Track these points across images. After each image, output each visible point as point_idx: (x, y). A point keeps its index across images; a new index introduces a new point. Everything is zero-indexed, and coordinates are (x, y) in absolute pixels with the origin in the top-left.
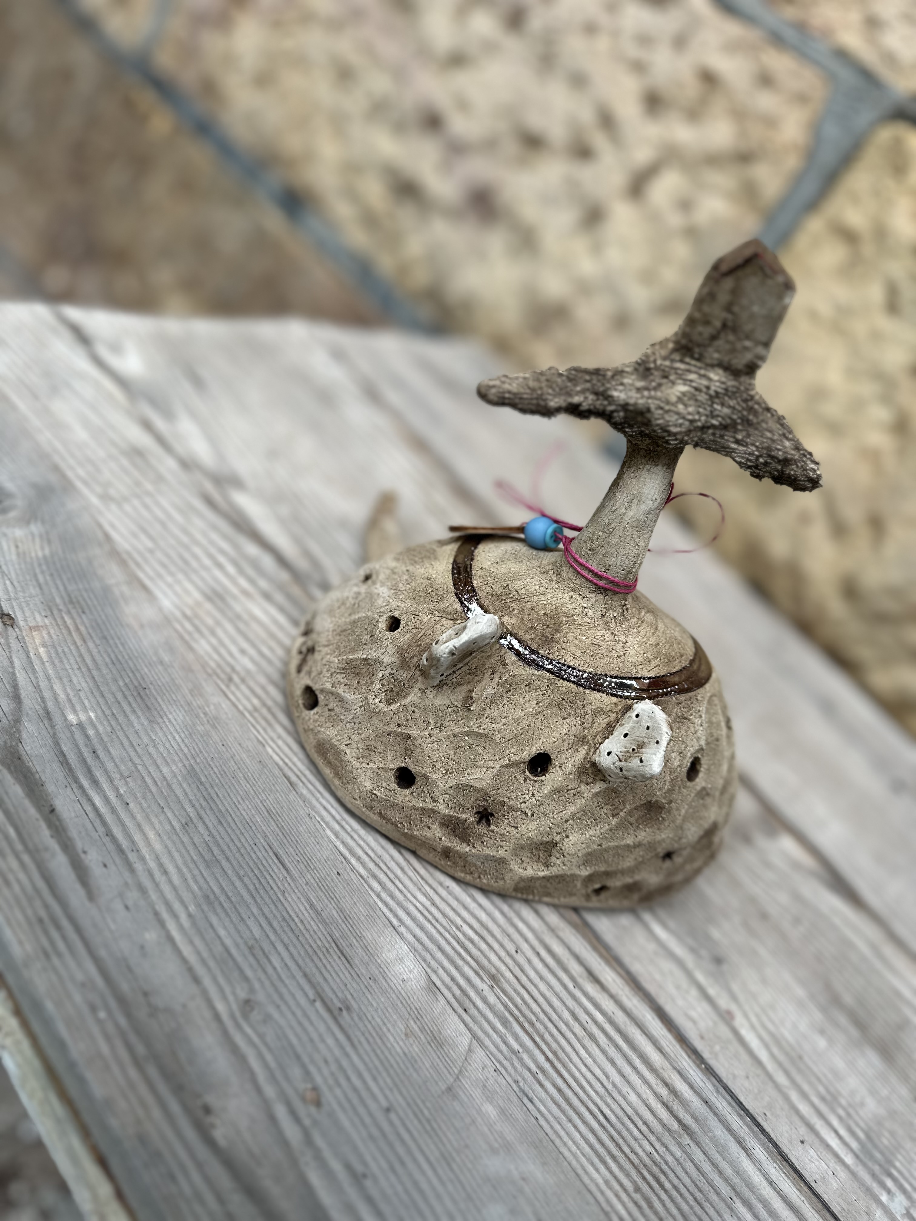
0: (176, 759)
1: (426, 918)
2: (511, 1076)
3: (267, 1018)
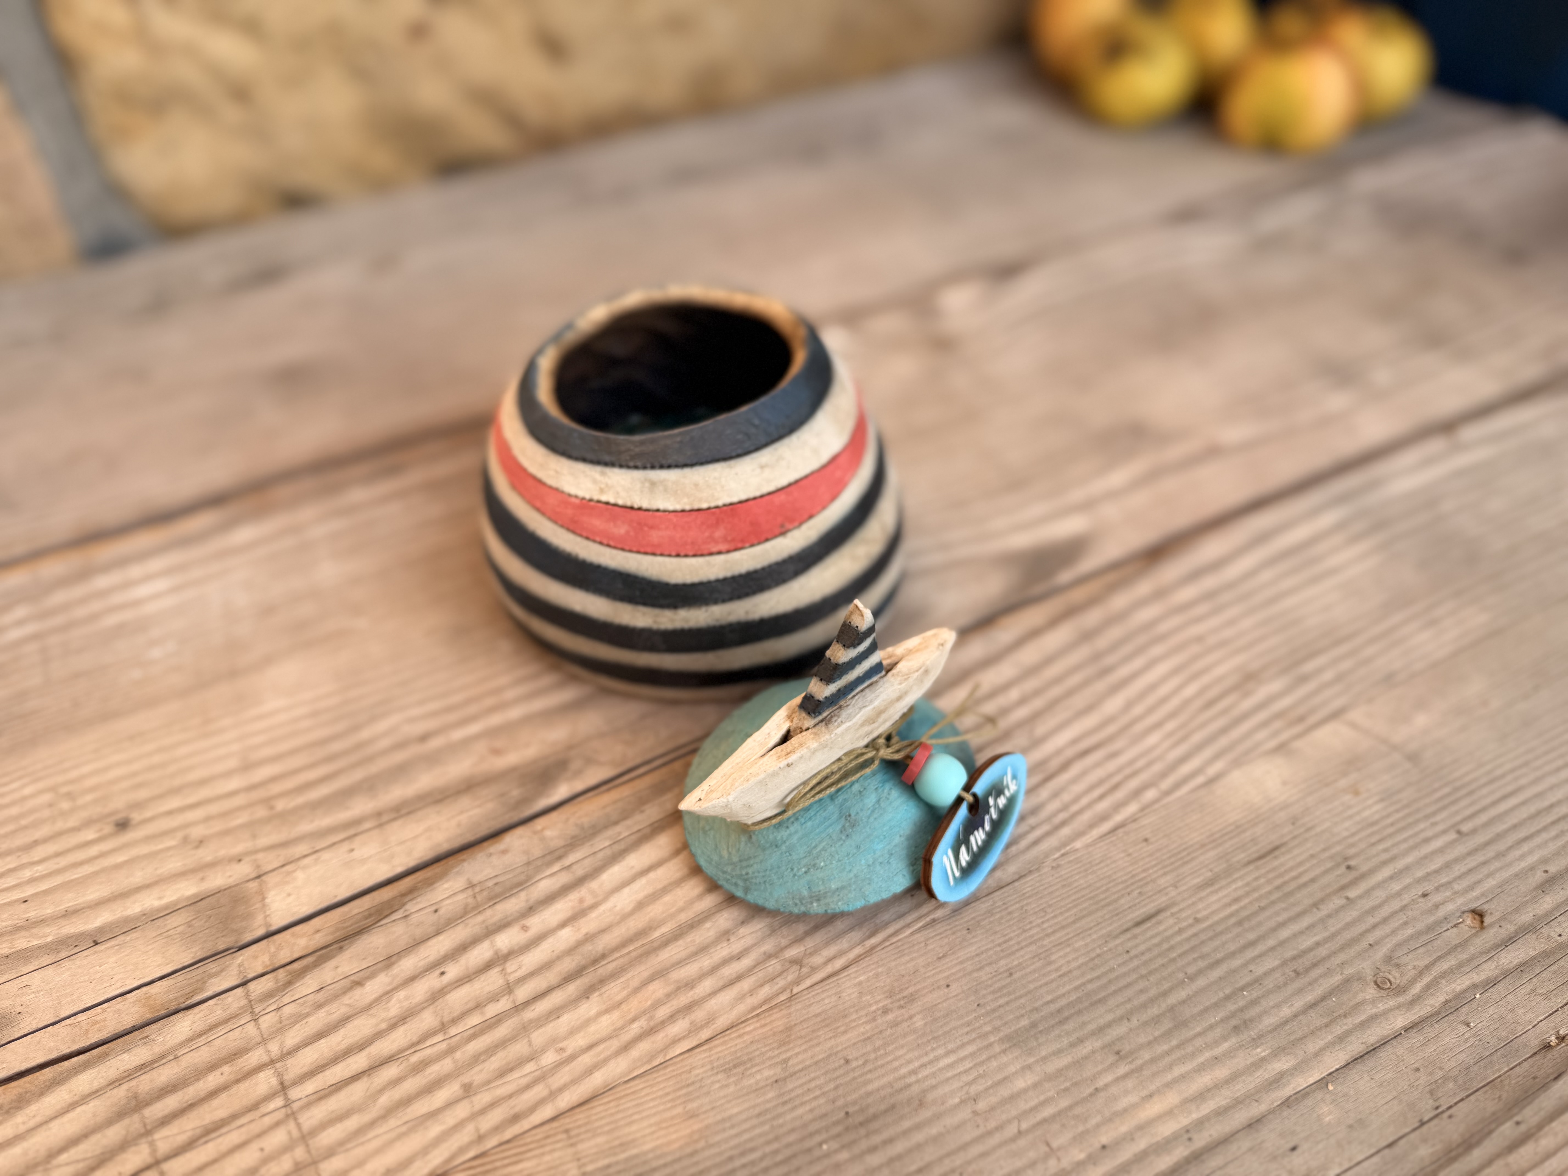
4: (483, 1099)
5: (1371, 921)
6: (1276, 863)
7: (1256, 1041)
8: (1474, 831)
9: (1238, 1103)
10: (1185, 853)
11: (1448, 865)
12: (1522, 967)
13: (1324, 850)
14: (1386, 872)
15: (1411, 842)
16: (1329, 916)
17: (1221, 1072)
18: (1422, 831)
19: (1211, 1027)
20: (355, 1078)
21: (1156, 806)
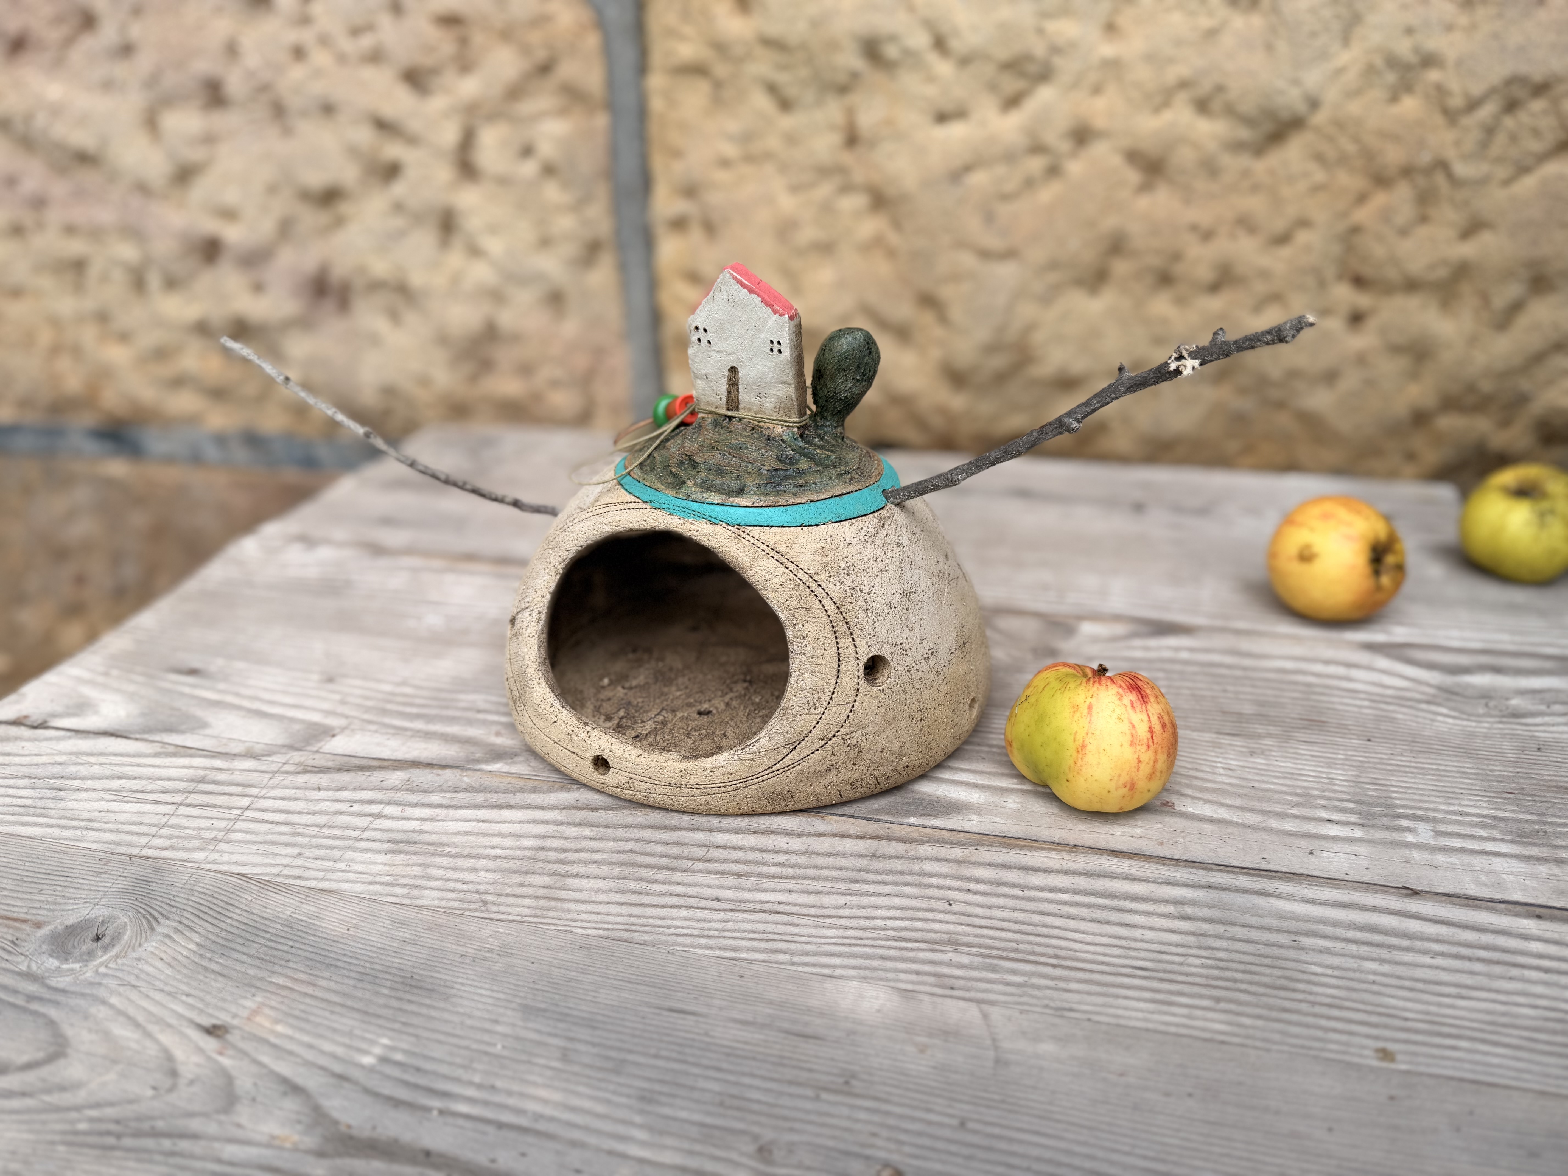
0: (501, 1010)
1: (850, 945)
2: (1036, 1005)
3: (791, 1148)
6: (802, 1044)
8: (974, 1132)
10: (754, 999)
13: (846, 1062)
14: (869, 1104)
15: (916, 1103)
16: (791, 1095)
18: (935, 1104)
21: (776, 965)
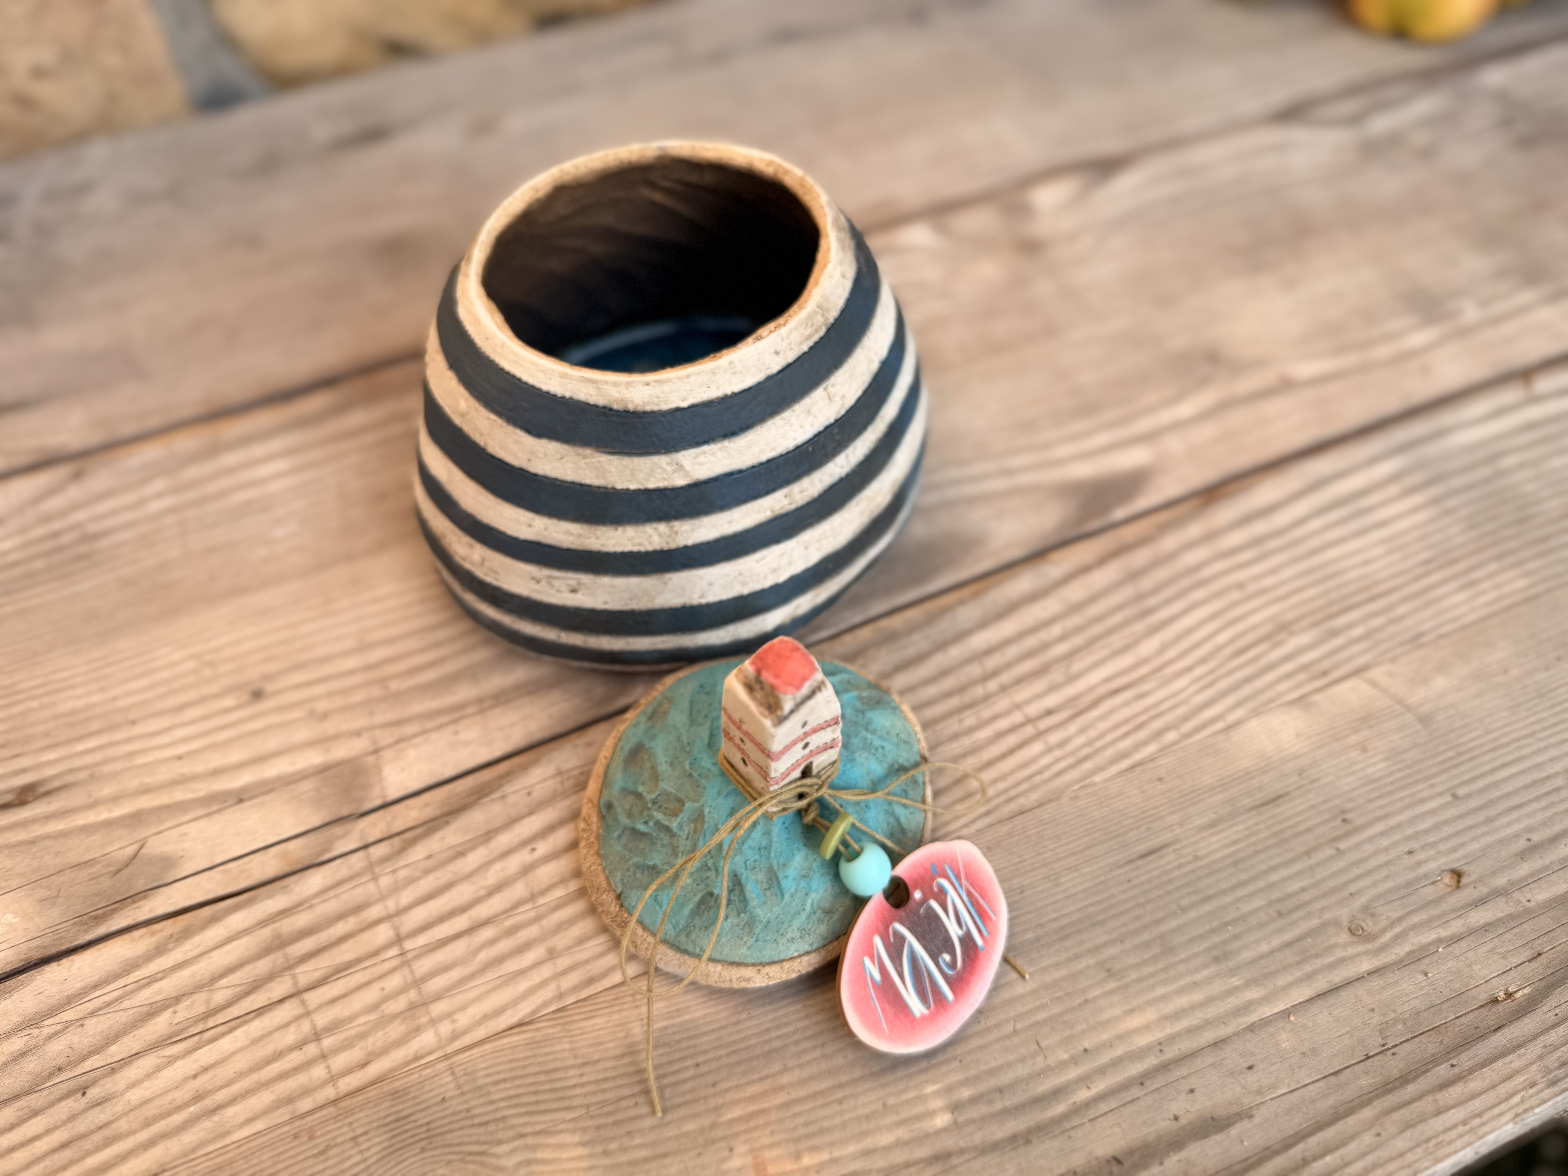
4: (564, 962)
5: (1356, 872)
6: (1278, 810)
7: (1232, 972)
8: (1469, 796)
9: (1208, 1024)
10: (1194, 795)
11: (1437, 826)
12: (1487, 927)
13: (1324, 802)
14: (1379, 827)
15: (1407, 801)
16: (1318, 865)
17: (1197, 996)
18: (1420, 791)
19: (1195, 956)
20: (458, 936)
21: (1175, 748)
